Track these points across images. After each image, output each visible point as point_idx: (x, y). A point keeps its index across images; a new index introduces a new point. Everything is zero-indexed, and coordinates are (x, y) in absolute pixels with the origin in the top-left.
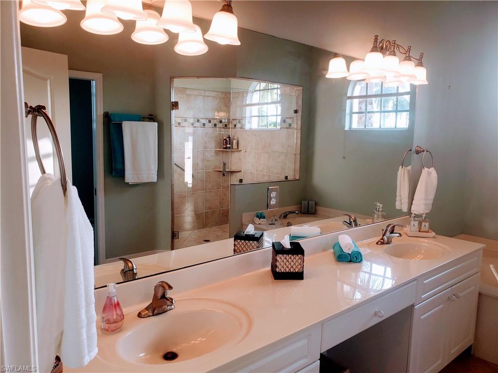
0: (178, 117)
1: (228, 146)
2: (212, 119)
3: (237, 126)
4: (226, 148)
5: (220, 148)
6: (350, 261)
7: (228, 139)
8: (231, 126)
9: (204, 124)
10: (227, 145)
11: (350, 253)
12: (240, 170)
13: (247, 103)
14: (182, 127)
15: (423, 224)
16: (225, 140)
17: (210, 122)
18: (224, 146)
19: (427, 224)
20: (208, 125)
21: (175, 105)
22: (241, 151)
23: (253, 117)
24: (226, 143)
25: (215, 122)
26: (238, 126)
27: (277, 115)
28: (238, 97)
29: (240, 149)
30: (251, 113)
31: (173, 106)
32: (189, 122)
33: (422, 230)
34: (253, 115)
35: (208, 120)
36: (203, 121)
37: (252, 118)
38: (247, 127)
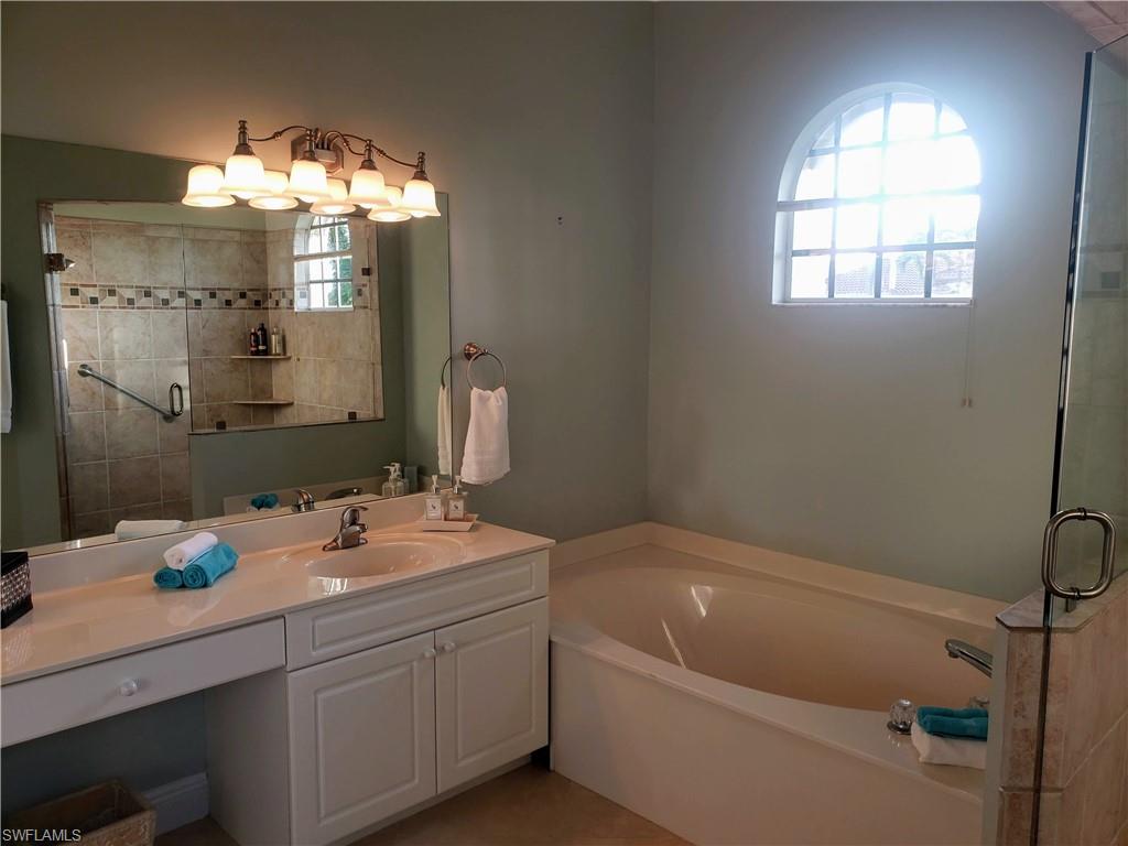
0: (127, 287)
1: (261, 348)
2: (219, 289)
3: (281, 305)
4: (257, 353)
5: (246, 354)
6: (183, 587)
7: (259, 333)
8: (270, 303)
9: (198, 302)
10: (260, 346)
11: (182, 569)
12: (291, 401)
13: (296, 253)
14: (138, 308)
15: (452, 503)
16: (255, 334)
17: (213, 295)
18: (253, 349)
19: (461, 504)
20: (208, 302)
21: (56, 263)
22: (289, 358)
23: (311, 282)
24: (257, 341)
25: (229, 295)
26: (284, 303)
27: (336, 281)
28: (278, 241)
29: (288, 355)
30: (308, 275)
31: (51, 262)
32: (156, 297)
33: (451, 517)
34: (312, 279)
35: (207, 293)
36: (196, 295)
37: (311, 285)
38: (300, 305)
